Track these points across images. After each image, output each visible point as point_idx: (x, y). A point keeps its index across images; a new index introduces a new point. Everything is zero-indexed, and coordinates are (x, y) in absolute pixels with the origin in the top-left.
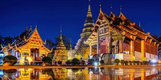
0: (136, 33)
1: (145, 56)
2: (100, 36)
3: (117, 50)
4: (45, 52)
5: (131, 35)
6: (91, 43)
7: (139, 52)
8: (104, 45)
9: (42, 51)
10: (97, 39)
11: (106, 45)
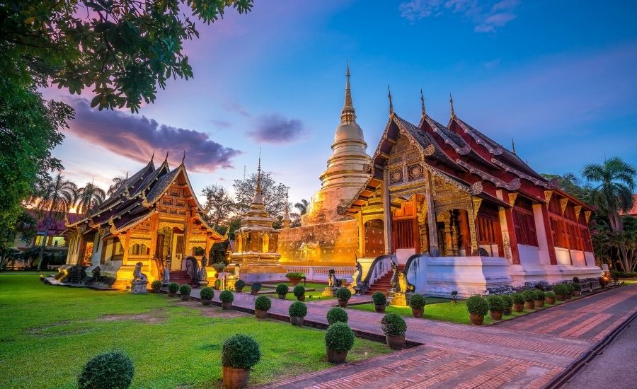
0: (516, 184)
1: (554, 261)
2: (391, 190)
3: (454, 238)
4: (205, 240)
5: (499, 188)
6: (363, 214)
7: (529, 247)
8: (406, 218)
9: (192, 239)
10: (385, 200)
11: (411, 217)
